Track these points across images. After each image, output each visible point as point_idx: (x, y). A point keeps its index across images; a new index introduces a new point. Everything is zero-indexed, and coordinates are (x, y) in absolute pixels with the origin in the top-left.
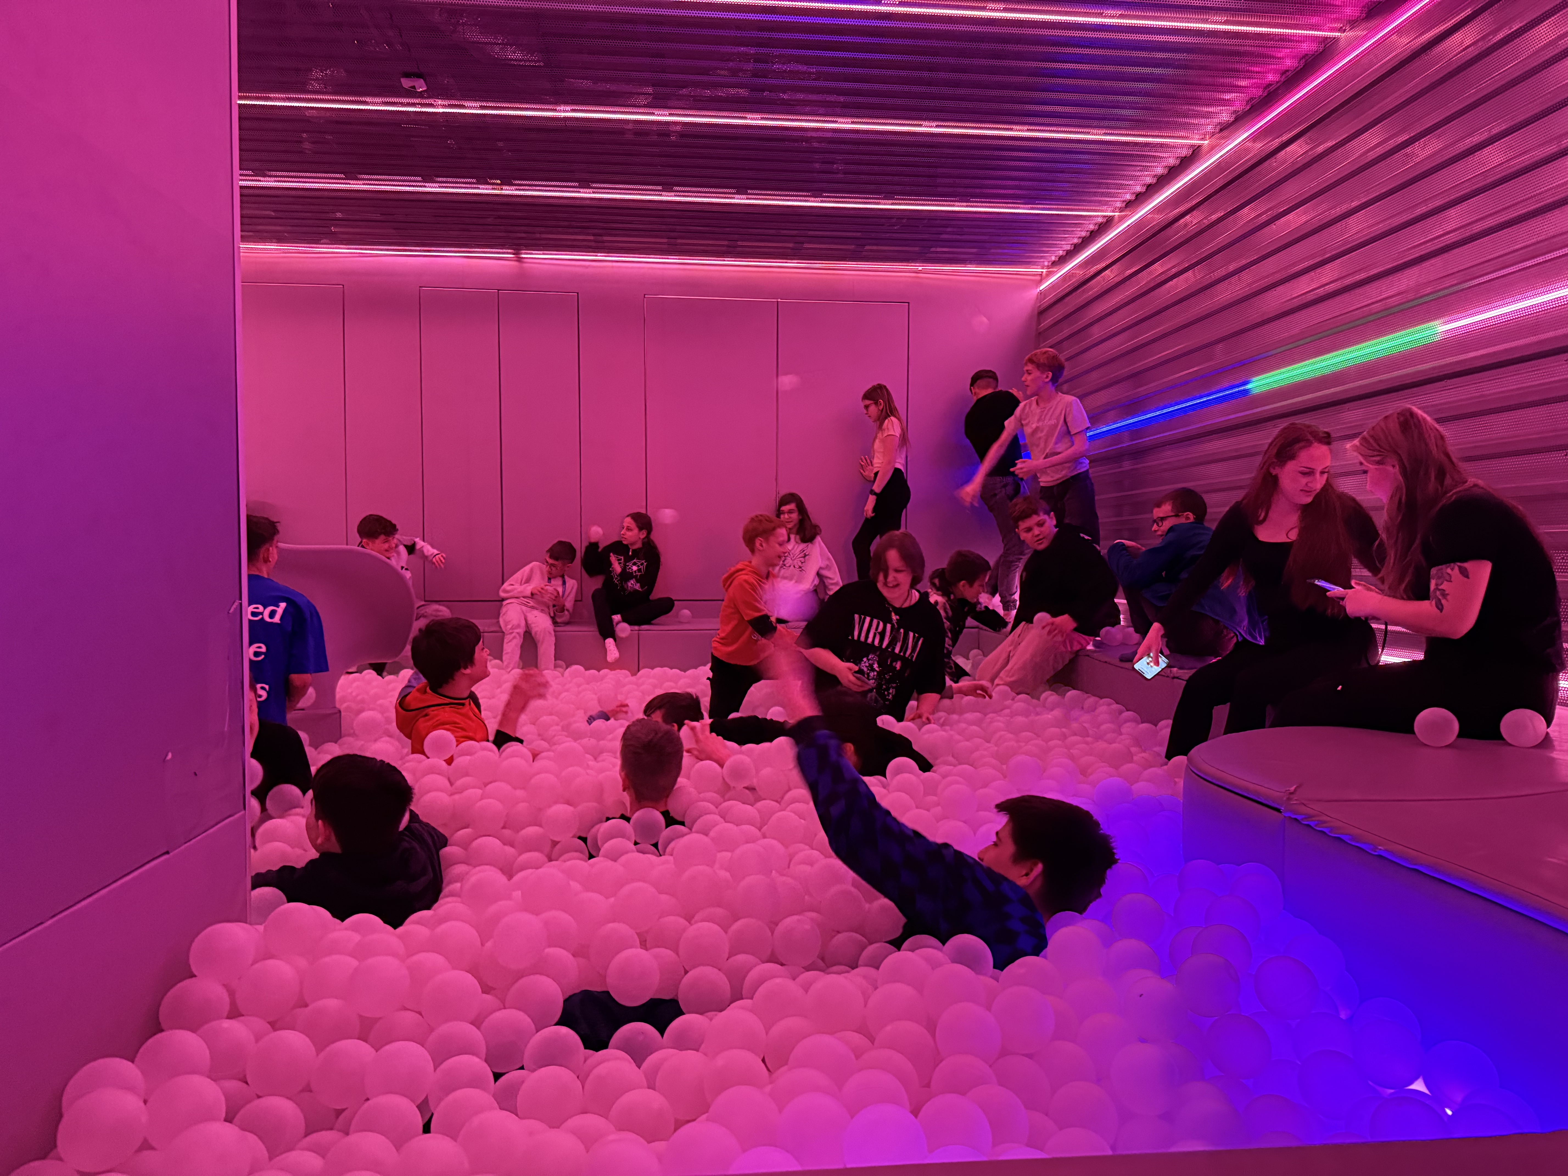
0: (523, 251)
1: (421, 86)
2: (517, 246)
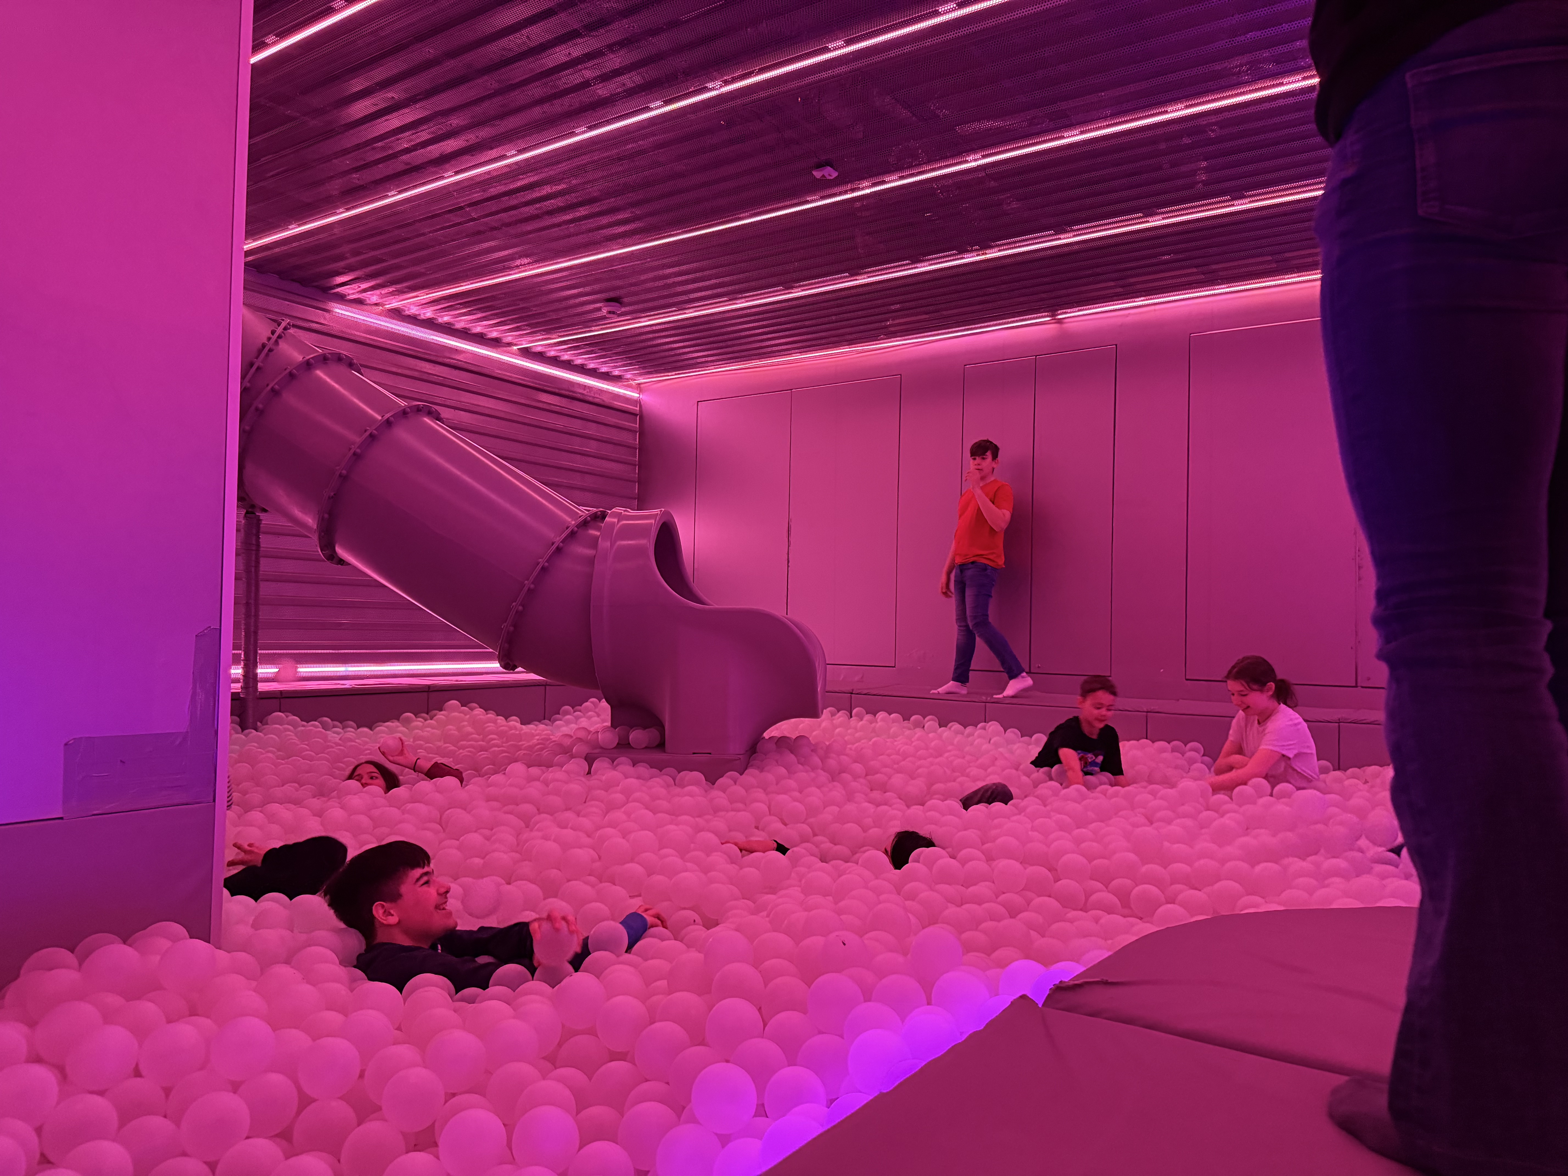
0: (1059, 312)
1: (831, 173)
2: (1053, 308)
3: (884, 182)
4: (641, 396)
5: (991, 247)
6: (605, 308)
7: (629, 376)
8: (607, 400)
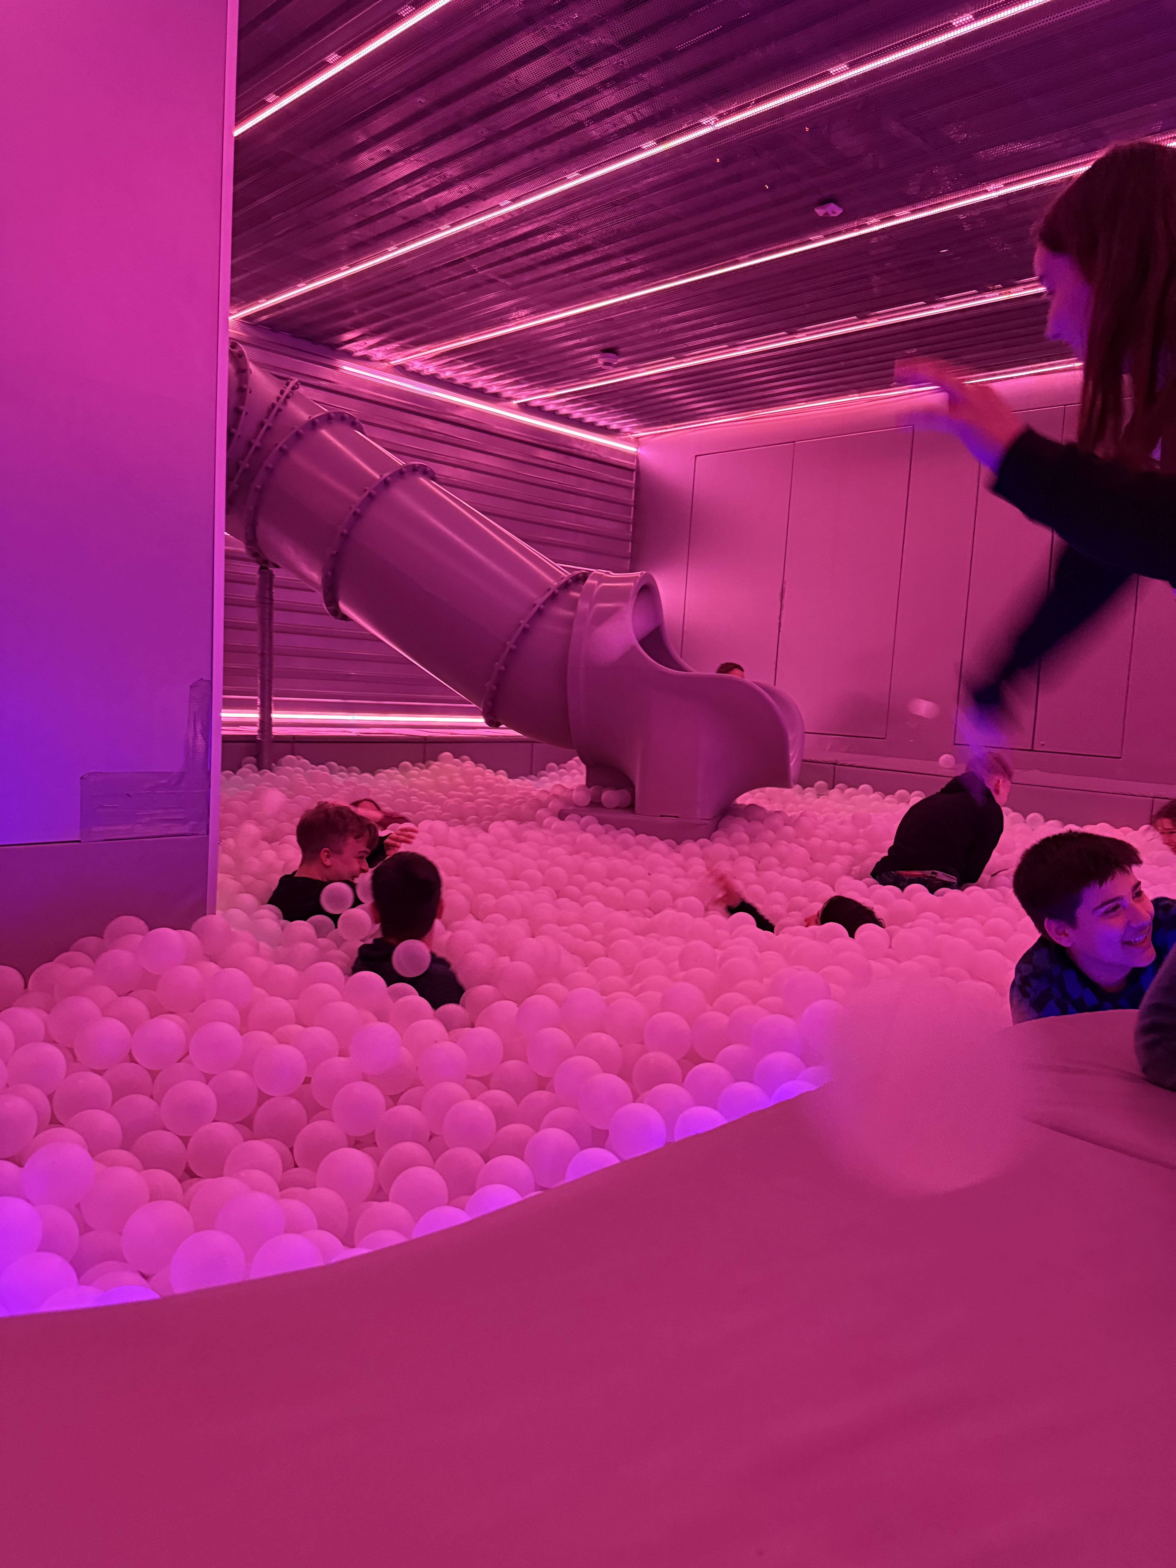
1: (834, 210)
3: (893, 218)
4: (639, 451)
5: (1015, 285)
6: (601, 359)
7: (627, 430)
8: (604, 456)
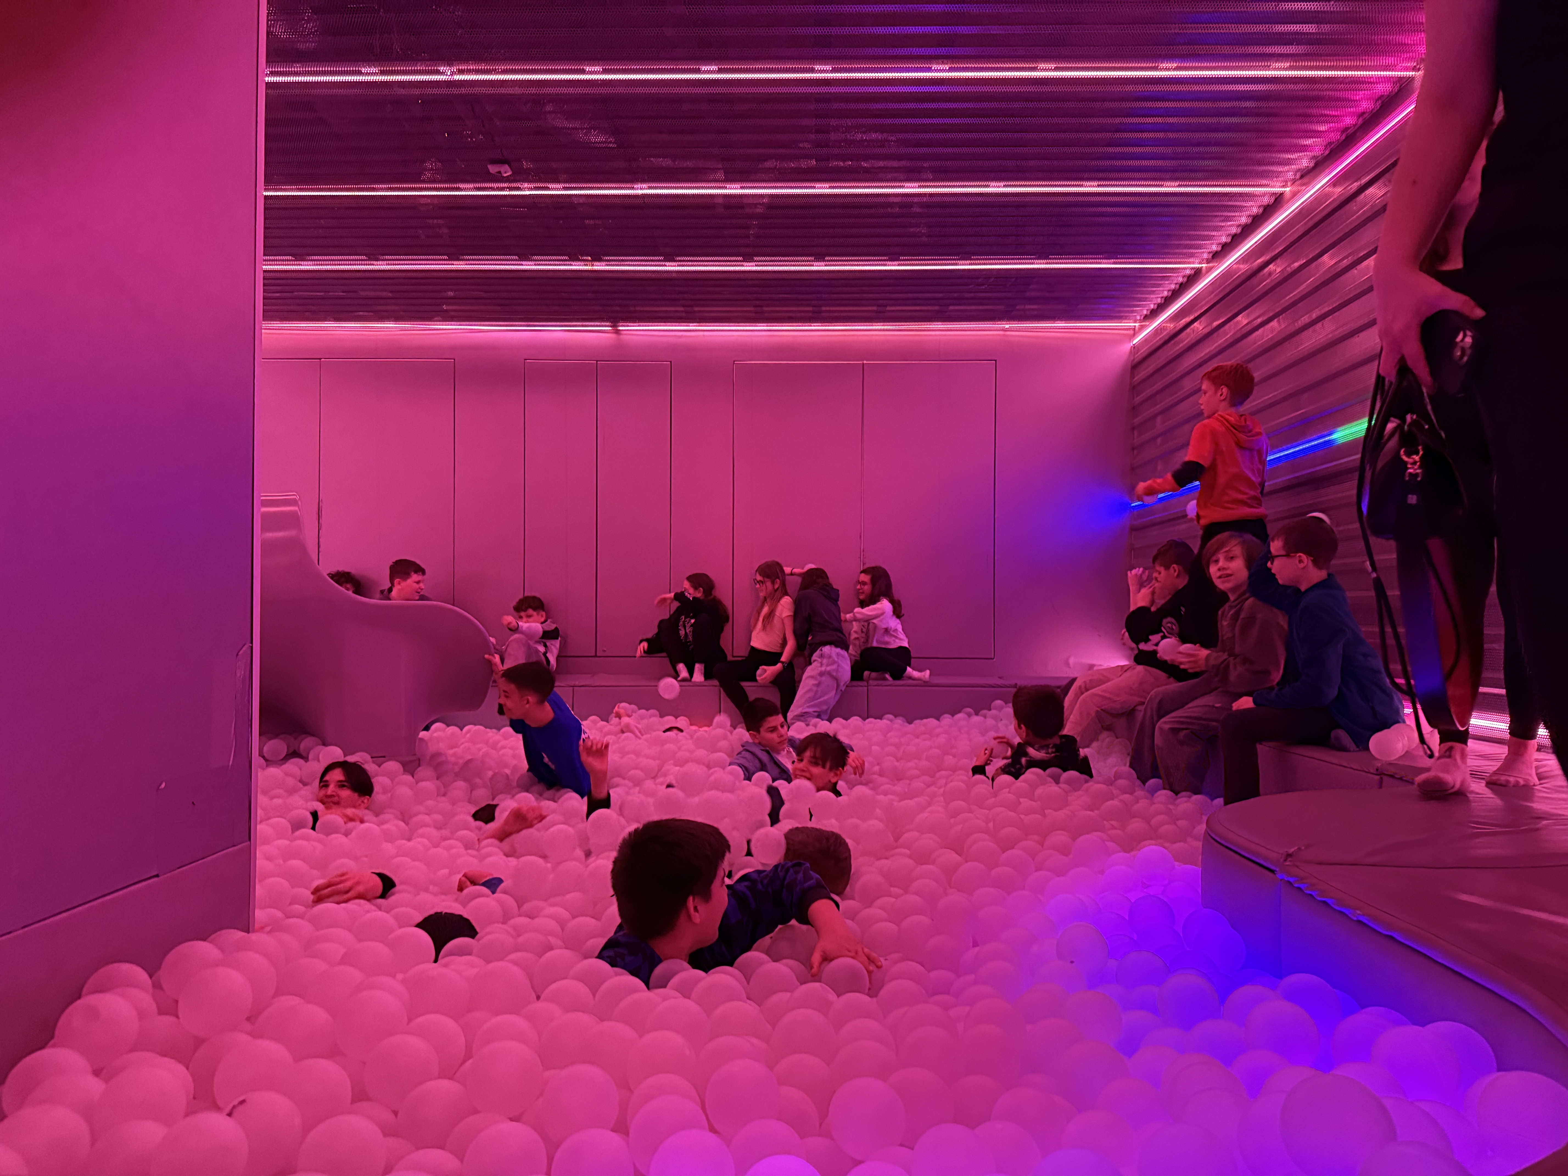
0: (622, 324)
1: (507, 171)
2: (614, 319)
5: (600, 260)
